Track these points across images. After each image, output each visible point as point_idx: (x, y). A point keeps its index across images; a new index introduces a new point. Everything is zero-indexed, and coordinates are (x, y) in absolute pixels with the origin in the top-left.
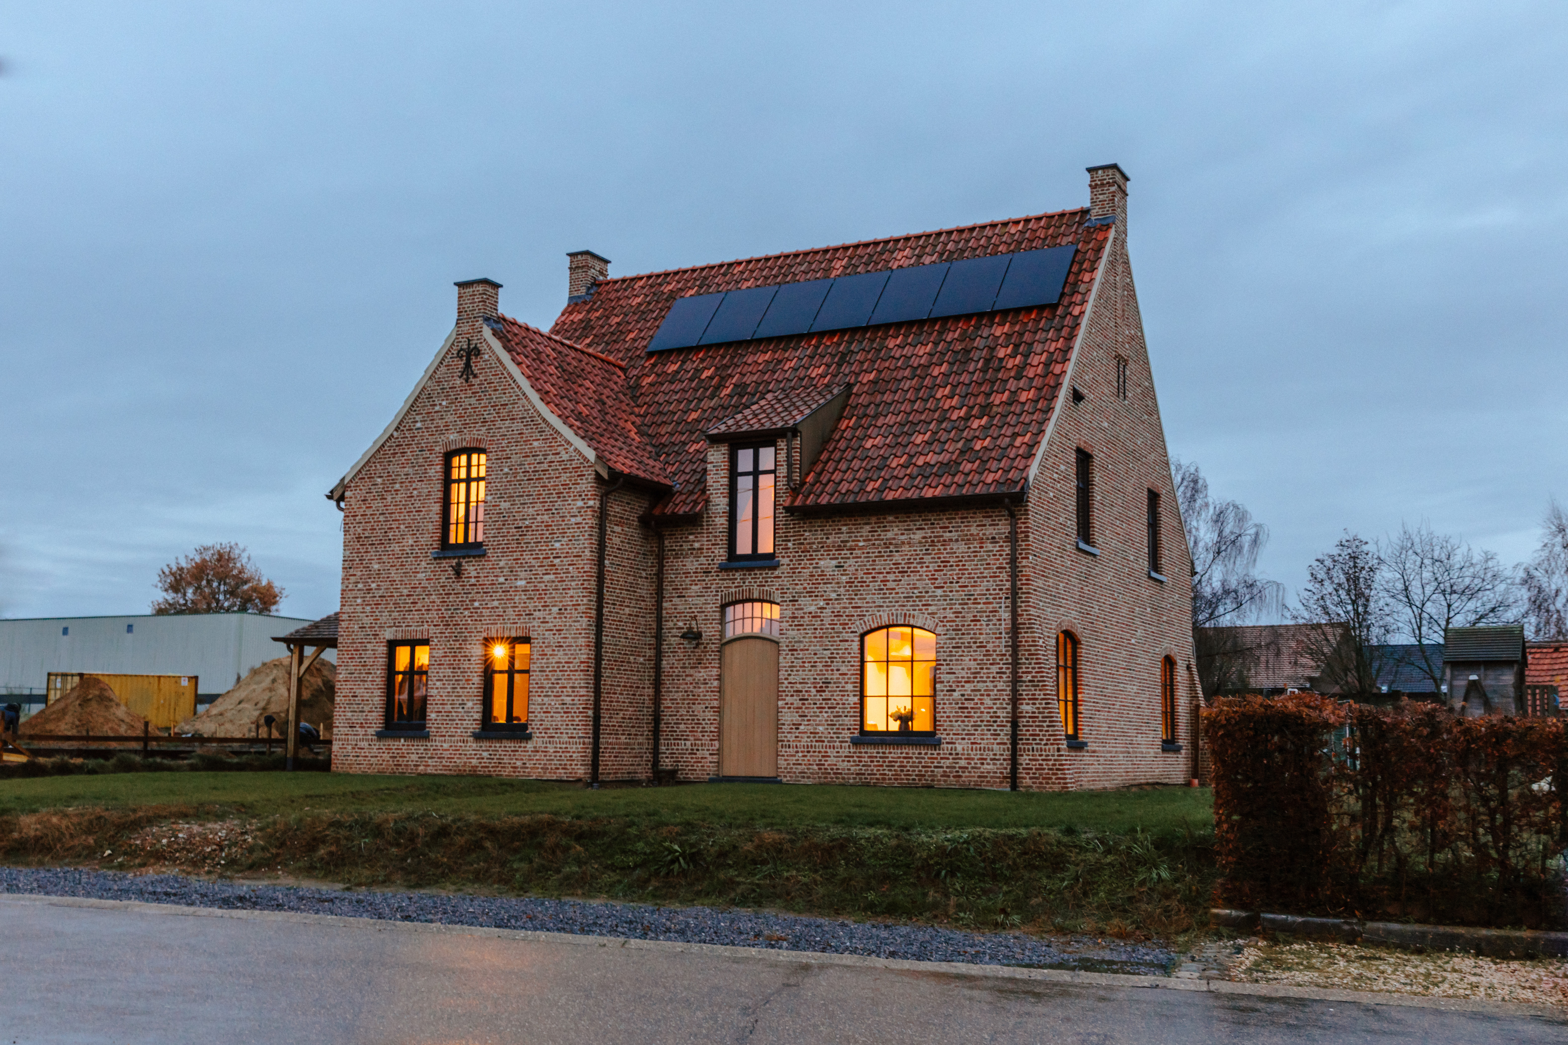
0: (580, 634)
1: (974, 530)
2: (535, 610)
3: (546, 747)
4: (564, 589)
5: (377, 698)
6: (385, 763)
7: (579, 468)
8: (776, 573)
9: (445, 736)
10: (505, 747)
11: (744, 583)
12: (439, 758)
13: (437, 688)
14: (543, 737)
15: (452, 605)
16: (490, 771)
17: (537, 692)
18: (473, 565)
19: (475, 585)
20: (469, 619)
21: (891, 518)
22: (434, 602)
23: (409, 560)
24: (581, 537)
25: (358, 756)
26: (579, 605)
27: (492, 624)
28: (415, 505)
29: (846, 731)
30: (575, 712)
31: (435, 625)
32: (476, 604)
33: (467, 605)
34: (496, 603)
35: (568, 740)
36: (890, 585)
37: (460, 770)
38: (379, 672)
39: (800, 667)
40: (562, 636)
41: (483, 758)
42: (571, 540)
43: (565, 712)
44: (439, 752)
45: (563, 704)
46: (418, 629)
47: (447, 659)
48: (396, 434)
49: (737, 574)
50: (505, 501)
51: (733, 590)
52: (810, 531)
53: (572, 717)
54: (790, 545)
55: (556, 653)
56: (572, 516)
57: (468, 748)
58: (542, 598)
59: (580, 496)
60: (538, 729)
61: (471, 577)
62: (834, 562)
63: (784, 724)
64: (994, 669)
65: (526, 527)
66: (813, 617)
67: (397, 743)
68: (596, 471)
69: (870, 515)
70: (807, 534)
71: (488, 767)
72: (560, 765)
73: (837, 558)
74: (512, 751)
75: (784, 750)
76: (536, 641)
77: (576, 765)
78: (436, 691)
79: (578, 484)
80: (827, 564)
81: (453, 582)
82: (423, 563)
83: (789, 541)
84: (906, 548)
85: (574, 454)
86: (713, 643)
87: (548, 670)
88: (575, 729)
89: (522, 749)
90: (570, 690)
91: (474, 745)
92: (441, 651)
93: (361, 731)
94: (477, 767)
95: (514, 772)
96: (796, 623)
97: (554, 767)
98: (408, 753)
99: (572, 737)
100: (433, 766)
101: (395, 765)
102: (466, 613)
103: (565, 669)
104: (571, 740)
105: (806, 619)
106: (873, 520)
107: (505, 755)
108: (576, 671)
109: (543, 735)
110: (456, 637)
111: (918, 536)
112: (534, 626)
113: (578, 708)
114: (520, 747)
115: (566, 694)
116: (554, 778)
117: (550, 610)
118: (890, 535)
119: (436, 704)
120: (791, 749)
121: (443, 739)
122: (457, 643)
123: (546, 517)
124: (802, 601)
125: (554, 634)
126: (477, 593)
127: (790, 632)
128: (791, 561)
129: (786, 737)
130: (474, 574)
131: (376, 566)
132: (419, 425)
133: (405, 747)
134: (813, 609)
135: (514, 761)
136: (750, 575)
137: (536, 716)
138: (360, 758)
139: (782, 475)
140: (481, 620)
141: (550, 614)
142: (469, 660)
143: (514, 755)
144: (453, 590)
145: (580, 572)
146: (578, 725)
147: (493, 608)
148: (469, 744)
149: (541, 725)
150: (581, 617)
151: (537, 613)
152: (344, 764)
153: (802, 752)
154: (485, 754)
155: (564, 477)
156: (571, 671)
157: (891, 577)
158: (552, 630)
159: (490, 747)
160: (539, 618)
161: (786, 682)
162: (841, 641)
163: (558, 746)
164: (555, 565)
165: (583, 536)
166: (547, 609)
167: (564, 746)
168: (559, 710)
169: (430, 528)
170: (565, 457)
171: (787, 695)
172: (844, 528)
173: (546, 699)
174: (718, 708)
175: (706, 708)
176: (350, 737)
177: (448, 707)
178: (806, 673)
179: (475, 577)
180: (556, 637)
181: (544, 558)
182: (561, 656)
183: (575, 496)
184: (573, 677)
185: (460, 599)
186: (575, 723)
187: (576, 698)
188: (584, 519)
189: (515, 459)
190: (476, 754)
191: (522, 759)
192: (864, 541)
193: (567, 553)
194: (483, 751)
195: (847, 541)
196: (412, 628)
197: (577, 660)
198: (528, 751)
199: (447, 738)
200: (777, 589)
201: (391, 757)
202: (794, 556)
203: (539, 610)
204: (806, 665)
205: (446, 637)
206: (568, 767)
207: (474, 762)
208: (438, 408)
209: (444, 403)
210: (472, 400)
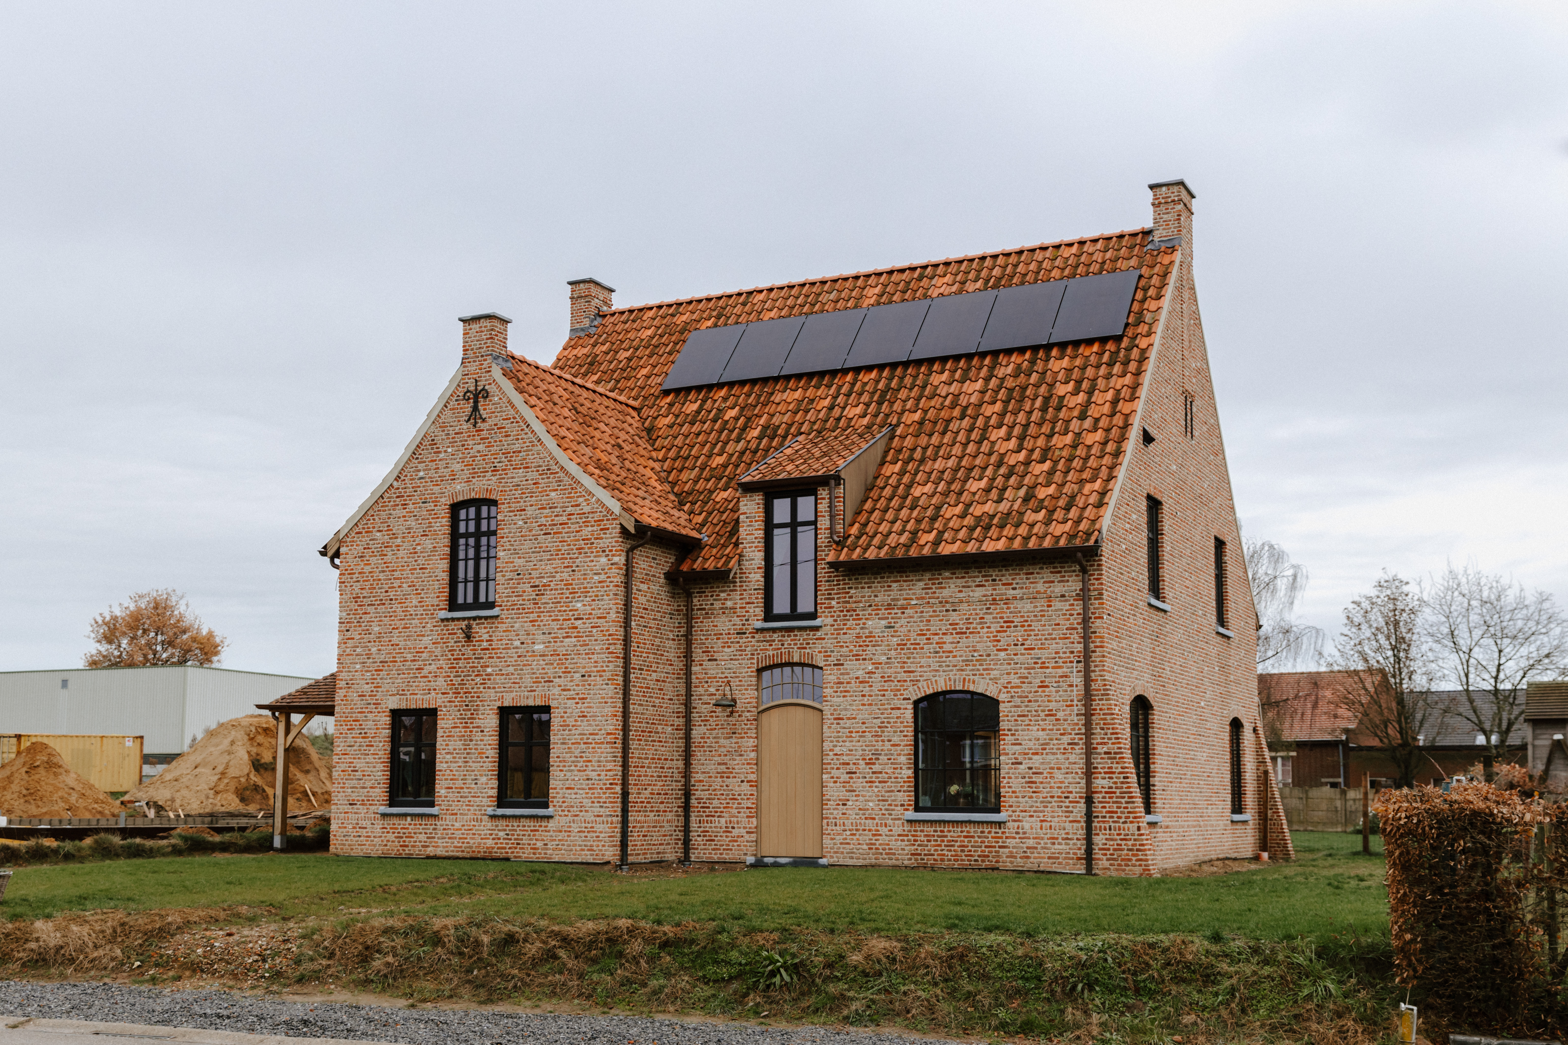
0: (606, 703)
1: (1040, 587)
2: (555, 677)
3: (570, 827)
4: (586, 654)
5: (379, 773)
6: (389, 844)
7: (603, 520)
8: (819, 634)
9: (456, 814)
10: (524, 826)
11: (783, 645)
12: (449, 838)
13: (447, 762)
14: (566, 816)
15: (462, 672)
16: (507, 853)
17: (558, 766)
18: (485, 628)
19: (488, 649)
20: (482, 686)
21: (947, 574)
22: (441, 668)
23: (413, 621)
24: (605, 597)
25: (360, 836)
26: (604, 671)
27: (507, 692)
28: (419, 562)
29: (899, 808)
30: (601, 789)
31: (443, 694)
32: (489, 670)
33: (479, 671)
34: (511, 669)
35: (593, 818)
36: (947, 647)
37: (473, 852)
38: (381, 744)
39: (847, 737)
40: (586, 705)
41: (499, 839)
42: (594, 600)
43: (590, 789)
44: (450, 832)
45: (588, 779)
46: (425, 697)
47: (458, 730)
48: (395, 484)
49: (776, 635)
50: (519, 558)
51: (771, 653)
52: (856, 588)
53: (599, 793)
54: (834, 603)
55: (579, 723)
56: (595, 574)
57: (482, 828)
58: (562, 664)
59: (604, 551)
60: (560, 806)
61: (482, 641)
62: (884, 622)
63: (829, 800)
64: (1066, 739)
65: (544, 586)
66: (861, 682)
67: (404, 822)
68: (621, 524)
69: (924, 571)
70: (853, 591)
71: (505, 848)
72: (585, 846)
73: (888, 618)
74: (532, 831)
75: (829, 828)
76: (557, 710)
77: (603, 846)
78: (445, 765)
79: (602, 538)
80: (875, 625)
81: (463, 646)
82: (429, 625)
83: (833, 599)
84: (964, 606)
85: (596, 506)
86: (748, 711)
87: (570, 742)
88: (601, 807)
89: (543, 828)
90: (596, 764)
91: (490, 824)
92: (450, 722)
93: (362, 810)
94: (493, 848)
95: (534, 854)
96: (841, 689)
97: (578, 848)
98: (415, 833)
99: (598, 816)
100: (444, 847)
101: (401, 846)
102: (478, 679)
103: (590, 741)
104: (598, 819)
105: (853, 685)
106: (928, 575)
107: (524, 835)
108: (602, 743)
109: (566, 813)
110: (467, 706)
111: (979, 593)
112: (554, 695)
113: (605, 784)
114: (541, 826)
115: (591, 768)
116: (579, 861)
117: (572, 677)
118: (946, 593)
119: (446, 779)
120: (838, 828)
121: (454, 817)
122: (469, 713)
123: (565, 576)
124: (848, 665)
125: (577, 703)
126: (490, 658)
127: (835, 699)
128: (835, 621)
129: (832, 814)
130: (486, 637)
131: (377, 629)
132: (421, 474)
133: (412, 826)
134: (860, 673)
135: (534, 842)
136: (789, 636)
137: (558, 793)
138: (361, 838)
139: (823, 527)
140: (494, 688)
141: (571, 681)
142: (482, 731)
143: (534, 835)
144: (463, 654)
145: (604, 635)
146: (605, 802)
147: (507, 675)
148: (483, 823)
149: (563, 802)
150: (607, 684)
151: (557, 680)
152: (344, 845)
153: (850, 830)
154: (501, 834)
155: (586, 531)
156: (596, 743)
157: (948, 639)
158: (574, 699)
159: (507, 826)
160: (560, 686)
161: (831, 753)
162: (892, 709)
163: (583, 825)
164: (576, 628)
165: (608, 595)
166: (569, 675)
167: (590, 825)
168: (584, 786)
169: (436, 587)
170: (587, 509)
171: (833, 768)
172: (894, 585)
173: (569, 774)
174: (756, 781)
175: (742, 781)
176: (350, 815)
177: (459, 783)
178: (854, 743)
179: (487, 641)
180: (579, 706)
181: (564, 620)
182: (585, 727)
183: (597, 552)
184: (599, 750)
185: (471, 665)
186: (601, 800)
187: (603, 773)
188: (609, 577)
189: (530, 511)
190: (491, 834)
191: (543, 840)
192: (917, 599)
193: (590, 614)
194: (499, 830)
195: (898, 600)
196: (418, 696)
197: (603, 732)
198: (549, 831)
199: (458, 816)
200: (820, 652)
201: (396, 837)
202: (839, 616)
203: (560, 677)
204: (854, 735)
205: (456, 706)
206: (595, 848)
207: (490, 843)
208: (442, 455)
209: (449, 450)
210: (481, 447)
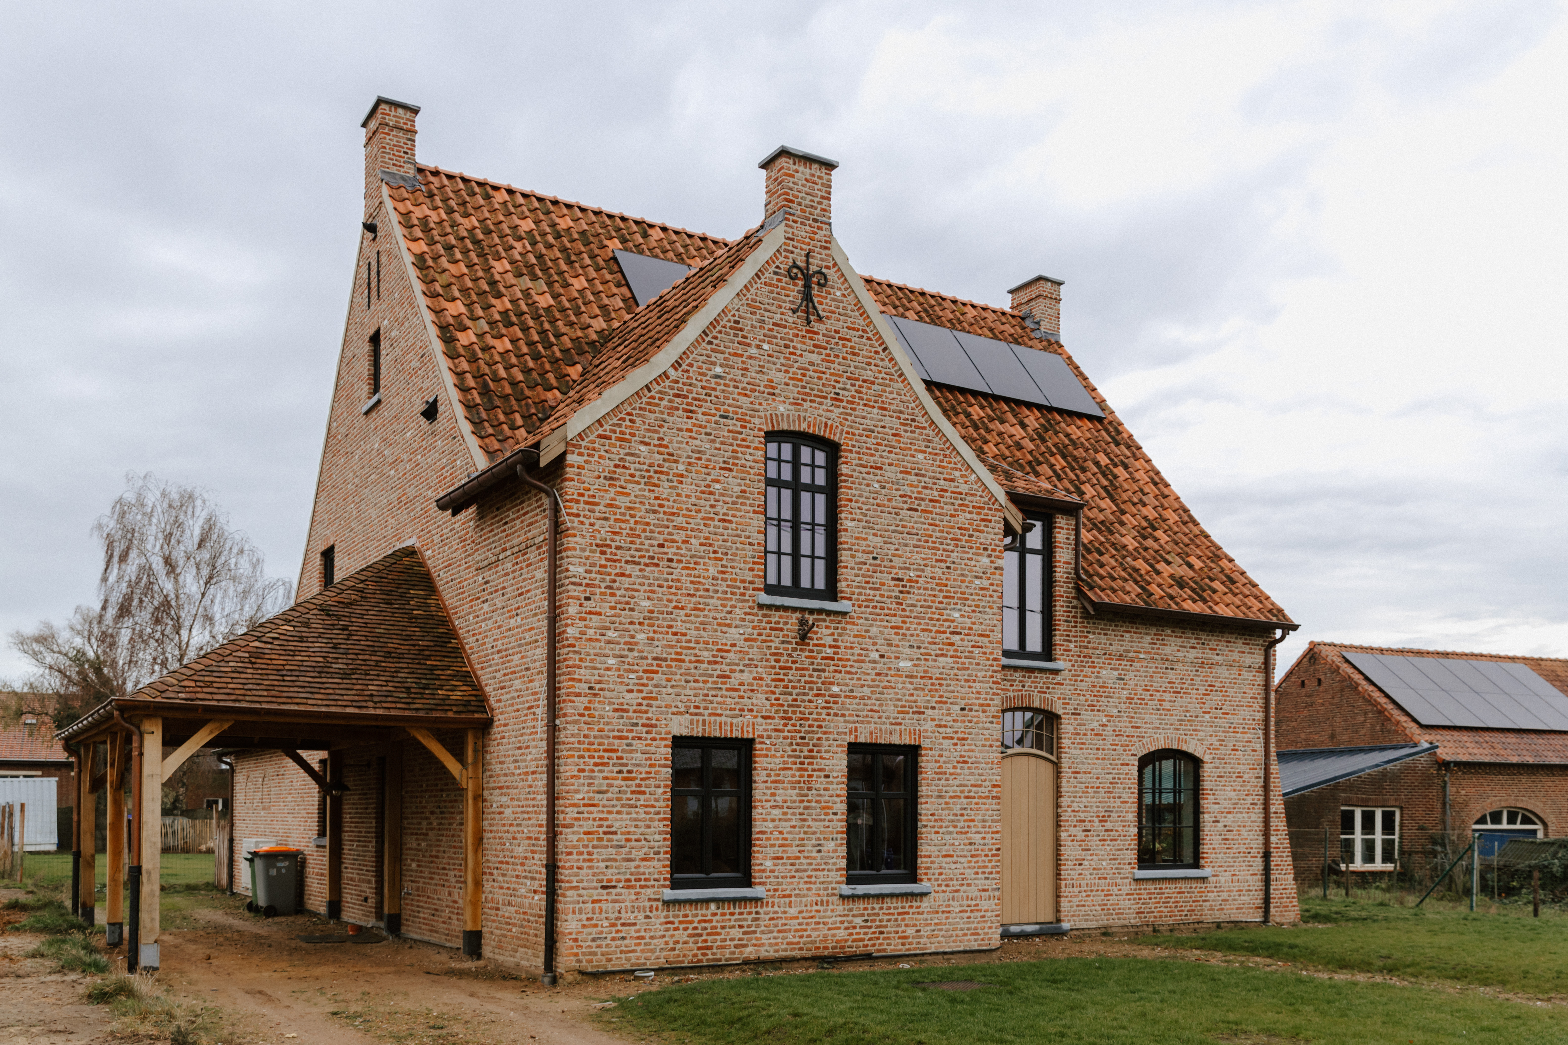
0: (991, 746)
1: (1236, 656)
2: (926, 708)
3: (949, 906)
4: (967, 681)
5: (657, 837)
6: (678, 946)
7: (983, 508)
8: (1059, 678)
9: (790, 896)
10: (890, 908)
11: (1023, 686)
12: (779, 931)
13: (773, 820)
14: (944, 892)
15: (794, 688)
16: (866, 946)
17: (933, 827)
18: (827, 627)
19: (832, 659)
20: (824, 711)
21: (1169, 632)
22: (761, 679)
23: (711, 601)
24: (987, 609)
25: (624, 938)
26: (989, 705)
27: (862, 722)
28: (718, 509)
29: (1127, 867)
30: (986, 856)
31: (764, 717)
32: (835, 689)
33: (819, 689)
34: (867, 691)
35: (978, 894)
36: (1167, 705)
37: (818, 948)
38: (661, 790)
39: (1083, 792)
40: (966, 747)
41: (855, 928)
42: (974, 611)
43: (972, 856)
44: (780, 922)
45: (971, 844)
46: (735, 721)
47: (790, 773)
48: (672, 373)
49: (1017, 674)
50: (875, 535)
51: (1012, 694)
52: (1094, 633)
53: (984, 861)
54: (1072, 646)
55: (958, 771)
56: (976, 577)
57: (829, 913)
58: (936, 690)
59: (985, 549)
60: (937, 880)
61: (824, 646)
62: (1116, 673)
63: (1067, 860)
64: (1249, 800)
65: (910, 581)
66: (1096, 735)
67: (704, 912)
68: (1005, 519)
69: (1151, 625)
70: (1091, 636)
71: (863, 940)
72: (968, 929)
73: (1118, 669)
74: (899, 914)
75: (1067, 890)
76: (930, 752)
77: (990, 928)
78: (771, 825)
79: (982, 532)
80: (1108, 675)
81: (795, 650)
82: (737, 610)
83: (1070, 641)
84: (1179, 666)
85: (975, 487)
87: (948, 795)
88: (987, 878)
89: (914, 910)
90: (980, 824)
91: (841, 908)
92: (777, 760)
93: (628, 896)
94: (846, 941)
95: (903, 944)
96: (1078, 741)
97: (960, 933)
98: (723, 928)
99: (984, 890)
100: (771, 945)
101: (699, 949)
102: (820, 701)
103: (972, 794)
104: (983, 894)
105: (1089, 737)
106: (1153, 630)
107: (888, 921)
108: (987, 797)
109: (944, 888)
110: (803, 738)
111: (1193, 654)
112: (926, 731)
113: (991, 850)
114: (911, 907)
115: (974, 830)
116: (961, 949)
117: (949, 709)
118: (1168, 650)
119: (773, 846)
120: (1075, 889)
121: (787, 900)
122: (805, 749)
123: (938, 572)
124: (1086, 715)
125: (956, 744)
126: (836, 671)
127: (1073, 751)
128: (1073, 666)
129: (1069, 874)
130: (829, 640)
131: (645, 604)
132: (718, 370)
133: (718, 918)
134: (1095, 725)
135: (903, 928)
136: (1029, 677)
137: (933, 862)
138: (627, 942)
140: (843, 715)
141: (949, 715)
142: (827, 776)
143: (903, 920)
144: (794, 662)
145: (988, 659)
146: (991, 873)
147: (862, 698)
148: (831, 907)
149: (941, 874)
150: (992, 723)
151: (930, 711)
152: (594, 954)
153: (1085, 891)
154: (859, 921)
155: (964, 518)
156: (980, 797)
157: (1167, 697)
158: (952, 738)
159: (866, 909)
160: (933, 720)
161: (1069, 809)
162: (1122, 764)
163: (965, 902)
164: (952, 644)
165: (991, 608)
166: (945, 706)
167: (974, 903)
168: (965, 853)
169: (750, 554)
170: (964, 488)
171: (1070, 826)
172: (1127, 635)
173: (947, 837)
176: (604, 906)
177: (794, 851)
178: (1089, 799)
179: (831, 647)
180: (958, 748)
181: (937, 632)
182: (966, 777)
183: (978, 548)
184: (983, 807)
185: (807, 678)
186: (987, 870)
187: (989, 836)
188: (992, 584)
189: (890, 473)
190: (842, 922)
191: (915, 925)
192: (1145, 653)
193: (970, 629)
194: (853, 916)
195: (1129, 651)
196: (723, 719)
197: (987, 783)
198: (922, 913)
199: (793, 899)
200: (1059, 698)
201: (690, 936)
202: (1076, 661)
203: (933, 708)
204: (1089, 790)
205: (785, 738)
206: (980, 931)
207: (842, 934)
208: (753, 351)
209: (766, 346)
210: (815, 358)
